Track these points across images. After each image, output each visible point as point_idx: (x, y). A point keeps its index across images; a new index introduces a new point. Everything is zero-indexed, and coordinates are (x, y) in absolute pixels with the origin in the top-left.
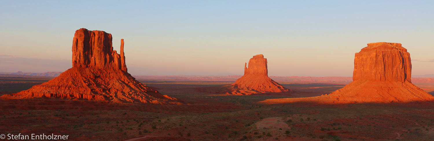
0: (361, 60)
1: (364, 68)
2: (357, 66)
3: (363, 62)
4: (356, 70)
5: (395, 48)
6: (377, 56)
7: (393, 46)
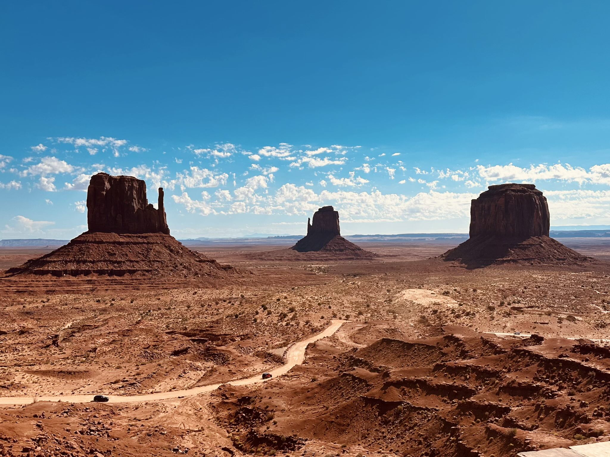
0: (481, 209)
1: (485, 219)
2: (475, 218)
3: (483, 211)
4: (474, 222)
5: (529, 191)
6: (507, 202)
7: (526, 188)
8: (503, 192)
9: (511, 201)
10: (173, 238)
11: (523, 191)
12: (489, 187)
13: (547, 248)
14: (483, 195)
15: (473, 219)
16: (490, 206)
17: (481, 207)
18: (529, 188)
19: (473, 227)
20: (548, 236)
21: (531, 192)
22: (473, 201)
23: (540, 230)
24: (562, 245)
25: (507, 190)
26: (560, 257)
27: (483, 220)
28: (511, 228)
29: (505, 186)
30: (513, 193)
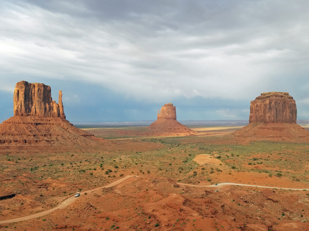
3: (257, 108)
5: (284, 96)
6: (270, 103)
7: (282, 95)
8: (268, 97)
9: (273, 102)
10: (68, 121)
11: (282, 96)
12: (261, 94)
13: (294, 130)
14: (258, 98)
15: (251, 112)
16: (261, 105)
17: (256, 105)
18: (285, 95)
19: (251, 117)
20: (296, 123)
21: (286, 97)
22: (252, 102)
23: (291, 120)
24: (303, 129)
25: (271, 96)
26: (301, 136)
27: (257, 113)
28: (272, 118)
29: (270, 93)
30: (275, 97)
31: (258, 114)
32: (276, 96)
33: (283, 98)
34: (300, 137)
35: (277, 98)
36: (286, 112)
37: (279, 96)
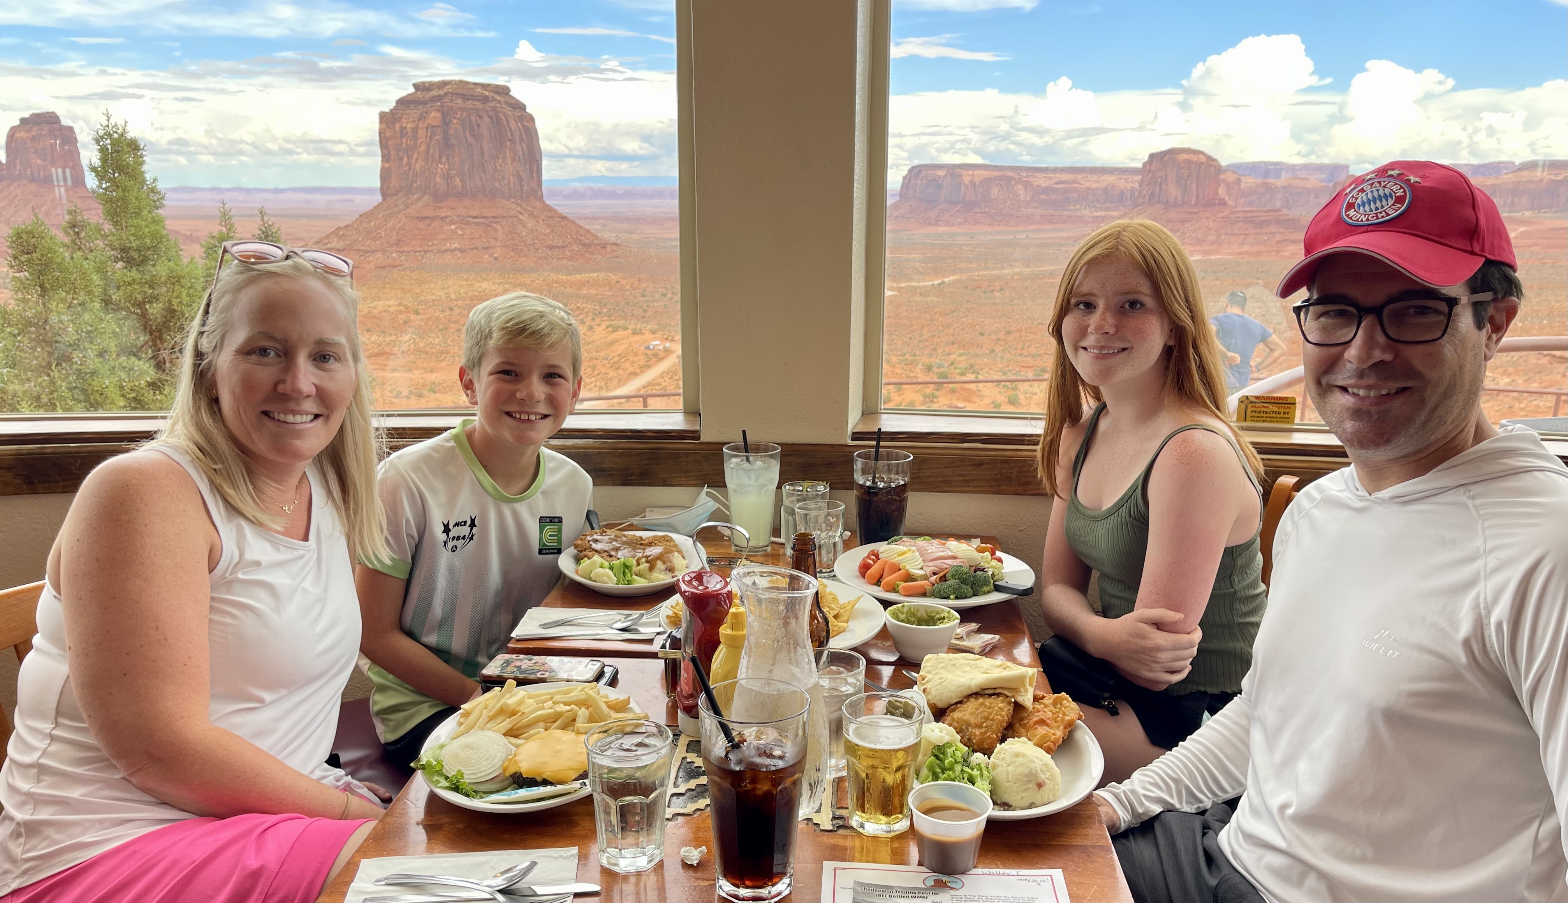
0: (398, 135)
1: (409, 158)
2: (389, 154)
3: (404, 141)
4: (386, 165)
5: (495, 100)
6: (446, 121)
7: (487, 93)
8: (439, 98)
9: (455, 121)
11: (485, 99)
12: (415, 85)
13: (531, 224)
14: (402, 102)
15: (385, 158)
16: (417, 128)
17: (397, 129)
18: (496, 93)
19: (385, 175)
20: (541, 198)
21: (499, 102)
22: (383, 116)
23: (522, 186)
24: (564, 218)
25: (446, 94)
26: (554, 243)
27: (405, 160)
28: (457, 181)
29: (444, 84)
30: (459, 101)
31: (409, 164)
32: (465, 97)
33: (490, 104)
34: (552, 248)
35: (469, 104)
36: (504, 158)
37: (474, 98)
